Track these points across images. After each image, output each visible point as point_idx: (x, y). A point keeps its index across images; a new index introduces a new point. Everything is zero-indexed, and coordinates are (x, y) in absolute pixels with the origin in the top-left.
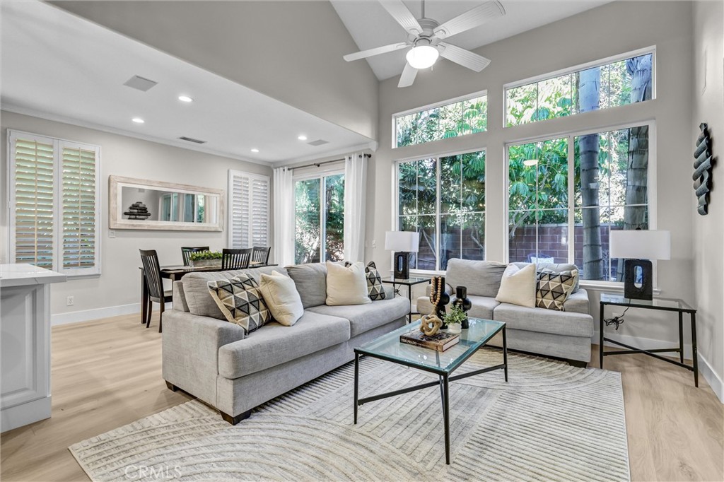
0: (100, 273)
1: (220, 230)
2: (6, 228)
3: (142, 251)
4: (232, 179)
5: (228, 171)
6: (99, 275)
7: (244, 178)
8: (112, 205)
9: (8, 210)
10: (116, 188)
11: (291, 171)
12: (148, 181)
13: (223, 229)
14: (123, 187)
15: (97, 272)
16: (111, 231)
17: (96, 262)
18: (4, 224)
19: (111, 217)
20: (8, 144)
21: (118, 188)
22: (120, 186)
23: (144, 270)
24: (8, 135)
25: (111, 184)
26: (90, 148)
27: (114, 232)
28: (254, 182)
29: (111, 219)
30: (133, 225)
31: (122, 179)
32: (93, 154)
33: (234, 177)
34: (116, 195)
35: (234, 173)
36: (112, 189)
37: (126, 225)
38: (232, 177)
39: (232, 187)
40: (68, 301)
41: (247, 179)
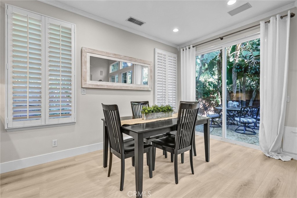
0: (75, 121)
1: (150, 90)
2: (5, 86)
3: (103, 105)
4: (156, 55)
5: (154, 49)
6: (75, 123)
7: (164, 55)
8: (84, 70)
9: (6, 71)
10: (86, 57)
11: (195, 48)
12: (107, 53)
13: (152, 89)
14: (91, 57)
15: (73, 121)
16: (83, 90)
17: (72, 113)
18: (3, 82)
19: (83, 78)
20: (6, 16)
21: (87, 57)
22: (89, 55)
23: (105, 122)
24: (6, 9)
25: (83, 54)
26: (68, 25)
27: (85, 90)
28: (169, 57)
29: (83, 80)
30: (97, 85)
31: (90, 51)
32: (70, 30)
33: (158, 53)
34: (86, 62)
35: (158, 51)
36: (83, 58)
37: (93, 85)
38: (157, 53)
39: (156, 60)
40: (53, 143)
41: (165, 55)
